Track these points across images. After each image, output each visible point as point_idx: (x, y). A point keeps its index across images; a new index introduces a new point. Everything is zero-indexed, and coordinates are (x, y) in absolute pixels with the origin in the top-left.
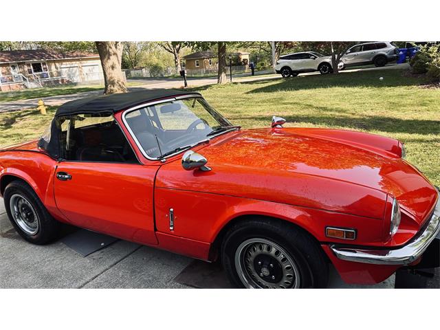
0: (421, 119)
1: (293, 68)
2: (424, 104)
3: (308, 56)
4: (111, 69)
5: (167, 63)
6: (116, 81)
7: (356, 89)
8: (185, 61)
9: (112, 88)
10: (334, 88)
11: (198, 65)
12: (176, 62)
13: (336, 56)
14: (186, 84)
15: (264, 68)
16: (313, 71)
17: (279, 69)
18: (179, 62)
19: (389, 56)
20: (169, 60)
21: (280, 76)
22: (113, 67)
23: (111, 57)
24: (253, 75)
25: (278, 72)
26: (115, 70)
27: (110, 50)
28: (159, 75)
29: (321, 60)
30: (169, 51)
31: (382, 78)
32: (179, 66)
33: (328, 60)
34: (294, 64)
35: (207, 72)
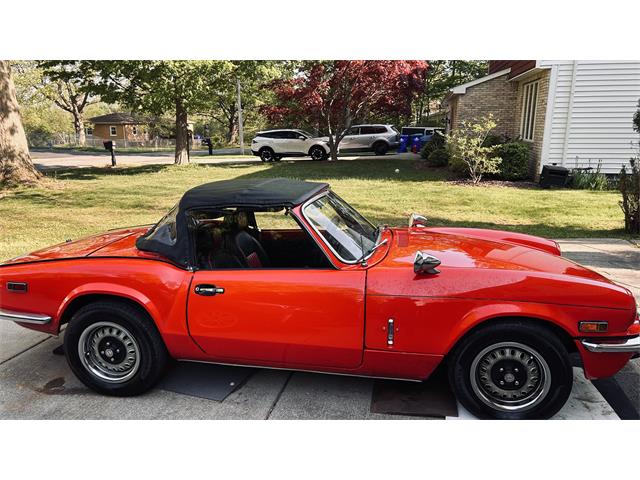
0: (471, 221)
1: (277, 150)
2: (465, 204)
3: (294, 136)
4: (8, 133)
5: (56, 126)
6: (16, 153)
7: (378, 183)
8: (92, 126)
9: (10, 162)
10: (350, 180)
11: (114, 133)
12: (76, 126)
13: (334, 137)
14: (114, 163)
15: (219, 145)
16: (302, 155)
17: (257, 150)
18: (82, 127)
19: (390, 143)
20: (59, 121)
21: (259, 159)
22: (12, 131)
23: (10, 115)
24: (211, 154)
25: (256, 154)
26: (16, 134)
27: (9, 104)
28: (45, 144)
29: (312, 141)
30: (65, 108)
31: (397, 170)
32: (82, 132)
33: (322, 142)
34: (278, 144)
35: (133, 144)
